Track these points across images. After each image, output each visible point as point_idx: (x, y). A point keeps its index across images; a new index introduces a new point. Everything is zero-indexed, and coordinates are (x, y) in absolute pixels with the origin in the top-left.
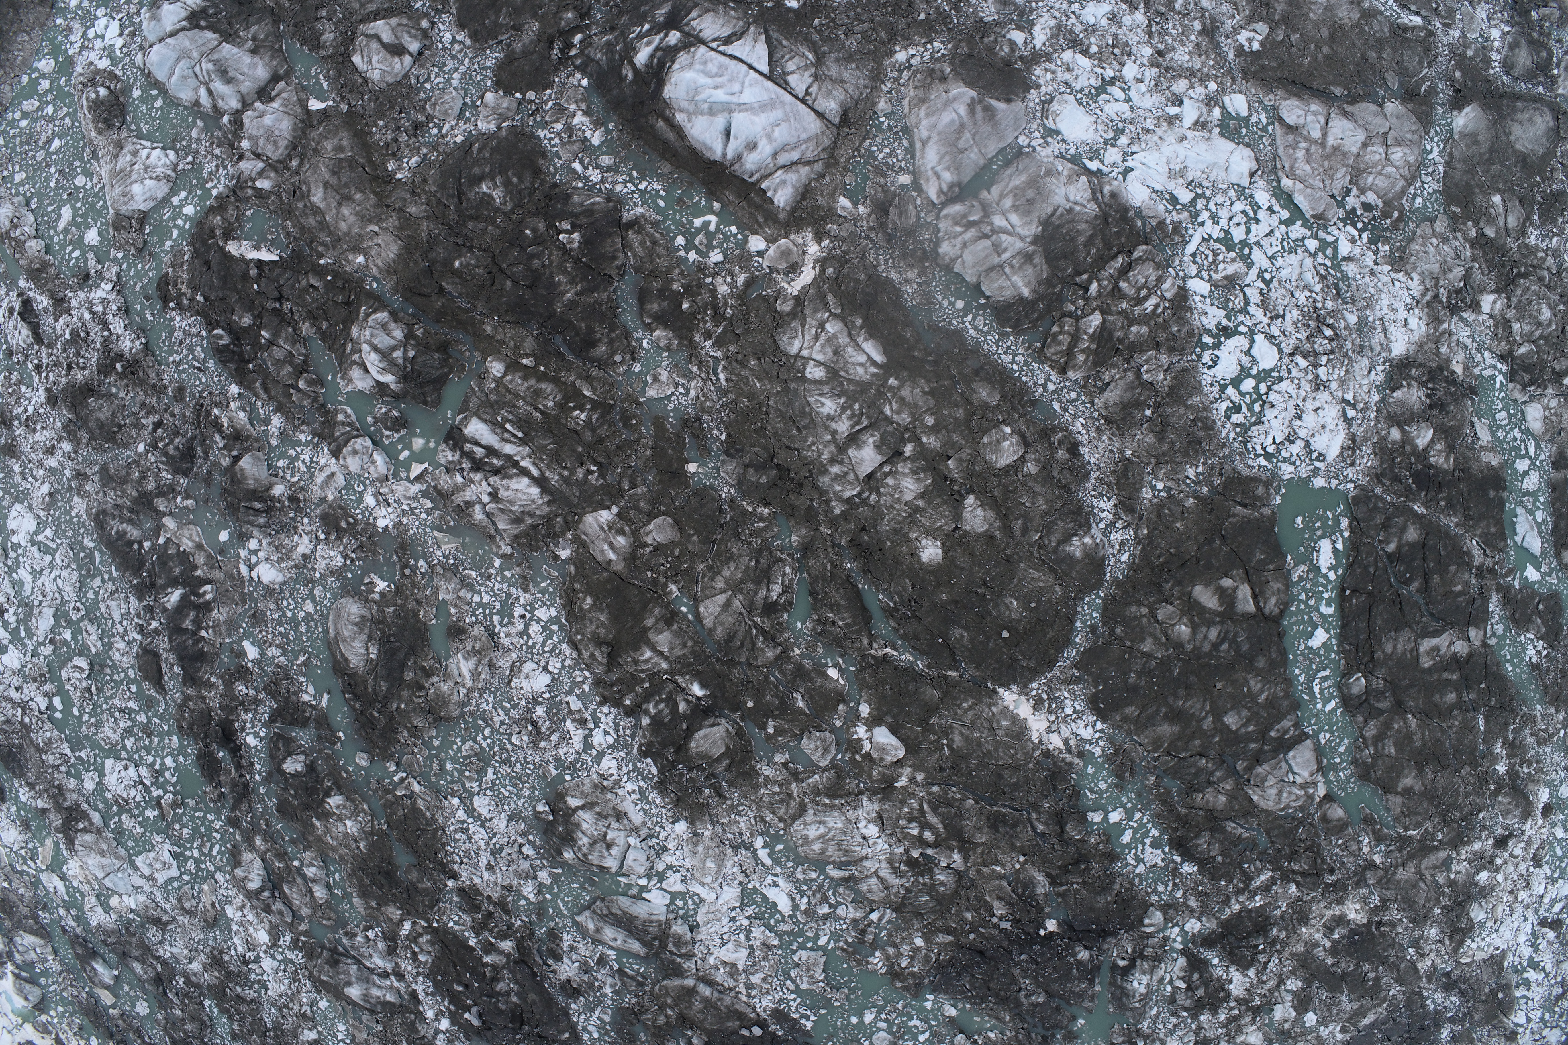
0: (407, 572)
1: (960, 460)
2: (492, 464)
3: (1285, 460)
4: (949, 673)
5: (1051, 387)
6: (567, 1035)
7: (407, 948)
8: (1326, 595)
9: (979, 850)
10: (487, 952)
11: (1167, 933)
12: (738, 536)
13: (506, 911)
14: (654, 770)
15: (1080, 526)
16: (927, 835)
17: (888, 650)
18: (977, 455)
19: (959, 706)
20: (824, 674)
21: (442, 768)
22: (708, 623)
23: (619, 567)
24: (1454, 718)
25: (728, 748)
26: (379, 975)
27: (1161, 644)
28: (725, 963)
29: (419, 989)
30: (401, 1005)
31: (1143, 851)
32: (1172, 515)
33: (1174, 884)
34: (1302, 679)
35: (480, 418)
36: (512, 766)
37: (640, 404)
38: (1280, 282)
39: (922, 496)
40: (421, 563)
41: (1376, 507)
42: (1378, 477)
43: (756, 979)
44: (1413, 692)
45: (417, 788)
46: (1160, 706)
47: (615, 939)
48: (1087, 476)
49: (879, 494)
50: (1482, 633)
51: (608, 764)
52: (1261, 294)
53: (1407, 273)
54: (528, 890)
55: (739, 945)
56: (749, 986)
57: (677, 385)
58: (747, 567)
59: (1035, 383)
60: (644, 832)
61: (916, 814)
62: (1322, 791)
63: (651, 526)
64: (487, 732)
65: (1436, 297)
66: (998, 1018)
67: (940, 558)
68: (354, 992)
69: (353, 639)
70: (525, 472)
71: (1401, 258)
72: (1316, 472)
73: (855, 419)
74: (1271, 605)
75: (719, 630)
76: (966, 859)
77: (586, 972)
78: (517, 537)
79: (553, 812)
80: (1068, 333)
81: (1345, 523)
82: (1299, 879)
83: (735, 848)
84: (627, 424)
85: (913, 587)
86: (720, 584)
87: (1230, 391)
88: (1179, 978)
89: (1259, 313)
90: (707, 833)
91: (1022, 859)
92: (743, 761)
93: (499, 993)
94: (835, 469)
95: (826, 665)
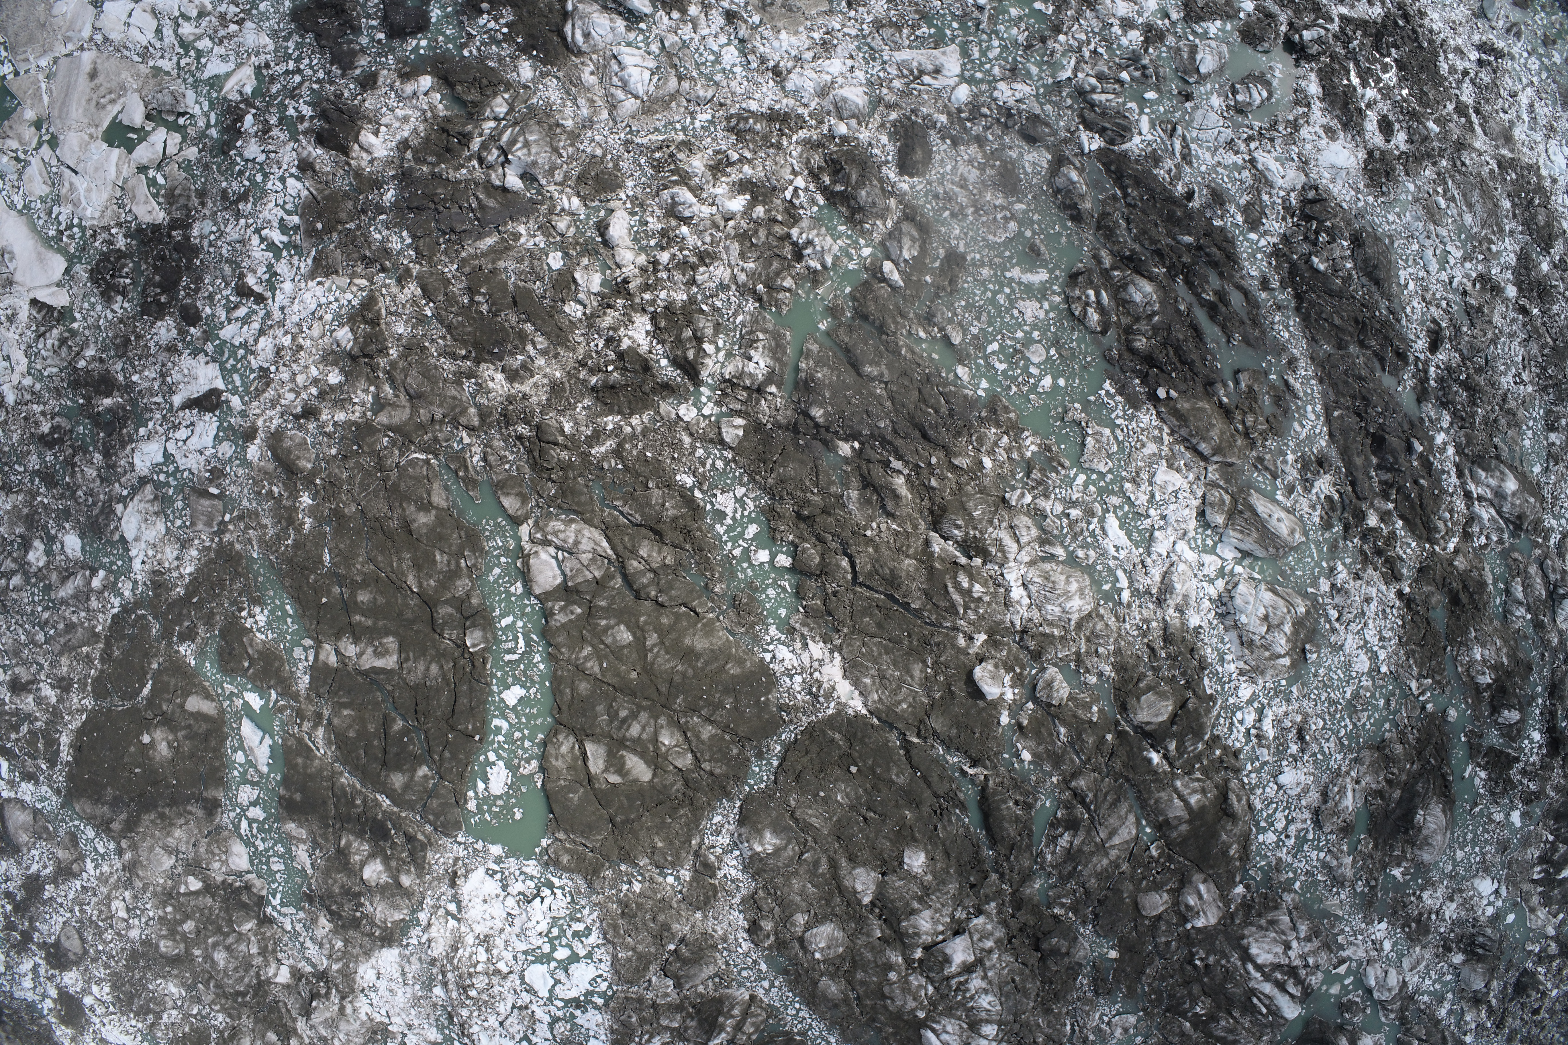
0: (1373, 883)
1: (868, 935)
2: (1282, 973)
3: (532, 878)
4: (915, 740)
5: (766, 984)
6: (1336, 414)
7: (1454, 524)
8: (501, 738)
9: (911, 551)
10: (1388, 513)
11: (716, 410)
12: (1086, 892)
13: (1362, 552)
14: (1206, 681)
15: (761, 859)
16: (965, 585)
17: (971, 771)
18: (851, 937)
19: (910, 705)
20: (1034, 755)
21: (1388, 701)
22: (1132, 818)
23: (1197, 877)
24: (360, 572)
25: (1138, 700)
26: (1486, 500)
27: (693, 730)
28: (1178, 471)
29: (1454, 480)
30: (1473, 463)
31: (735, 512)
32: (664, 855)
33: (703, 464)
34: (537, 658)
35: (1286, 1019)
36: (1329, 699)
37: (1144, 1010)
38: (513, 1038)
39: (913, 912)
40: (1359, 890)
41: (437, 816)
42: (430, 843)
43: (1151, 448)
44: (409, 615)
45: (1414, 685)
46: (703, 669)
47: (1279, 520)
48: (743, 901)
49: (952, 916)
50: (322, 657)
51: (1246, 692)
52: (534, 1031)
53: (372, 1020)
54: (1342, 575)
55: (1163, 488)
56: (1159, 440)
57: (1109, 1023)
58: (1086, 866)
59: (780, 988)
60: (1229, 622)
61: (972, 605)
62: (524, 530)
63: (1161, 909)
64: (1343, 732)
65: (343, 998)
66: (913, 352)
67: (907, 853)
68: (1511, 485)
69: (1434, 831)
70: (1258, 968)
71: (375, 1033)
72: (498, 860)
73: (962, 987)
74: (566, 744)
75: (1123, 812)
76: (927, 543)
77: (1307, 480)
78: (1276, 908)
79: (1304, 651)
80: (744, 1033)
81: (472, 805)
82: (560, 439)
83: (1148, 592)
84: (1159, 993)
85: (936, 829)
86: (1113, 853)
87: (582, 953)
88: (710, 356)
89: (539, 1013)
90: (1171, 611)
91: (869, 533)
92: (1124, 681)
93: (1388, 470)
94: (989, 944)
95: (1030, 763)
